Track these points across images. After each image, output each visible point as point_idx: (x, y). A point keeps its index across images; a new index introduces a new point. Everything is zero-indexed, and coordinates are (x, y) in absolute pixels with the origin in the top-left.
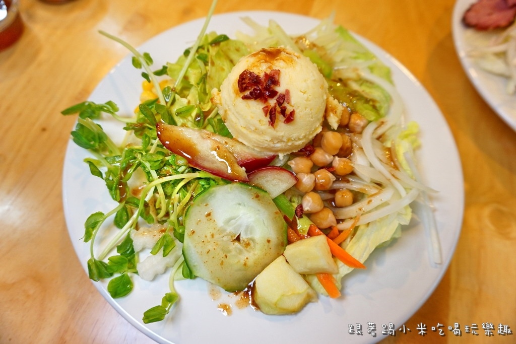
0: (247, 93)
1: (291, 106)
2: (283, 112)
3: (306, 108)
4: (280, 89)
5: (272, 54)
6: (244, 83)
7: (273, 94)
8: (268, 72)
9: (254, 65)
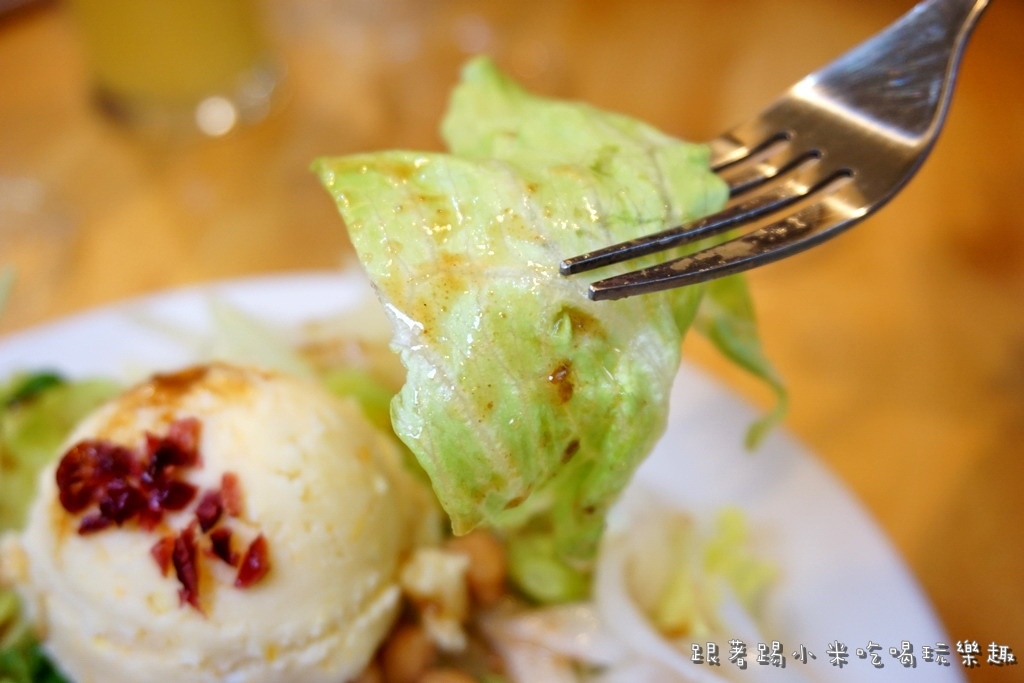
0: (94, 511)
1: (249, 523)
2: (222, 547)
3: (307, 526)
4: (204, 479)
5: (174, 384)
6: (78, 479)
7: (180, 495)
8: (161, 431)
9: (116, 423)
